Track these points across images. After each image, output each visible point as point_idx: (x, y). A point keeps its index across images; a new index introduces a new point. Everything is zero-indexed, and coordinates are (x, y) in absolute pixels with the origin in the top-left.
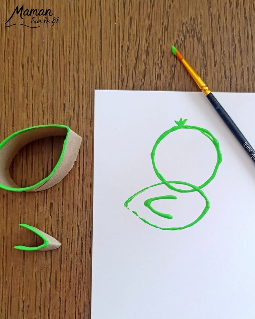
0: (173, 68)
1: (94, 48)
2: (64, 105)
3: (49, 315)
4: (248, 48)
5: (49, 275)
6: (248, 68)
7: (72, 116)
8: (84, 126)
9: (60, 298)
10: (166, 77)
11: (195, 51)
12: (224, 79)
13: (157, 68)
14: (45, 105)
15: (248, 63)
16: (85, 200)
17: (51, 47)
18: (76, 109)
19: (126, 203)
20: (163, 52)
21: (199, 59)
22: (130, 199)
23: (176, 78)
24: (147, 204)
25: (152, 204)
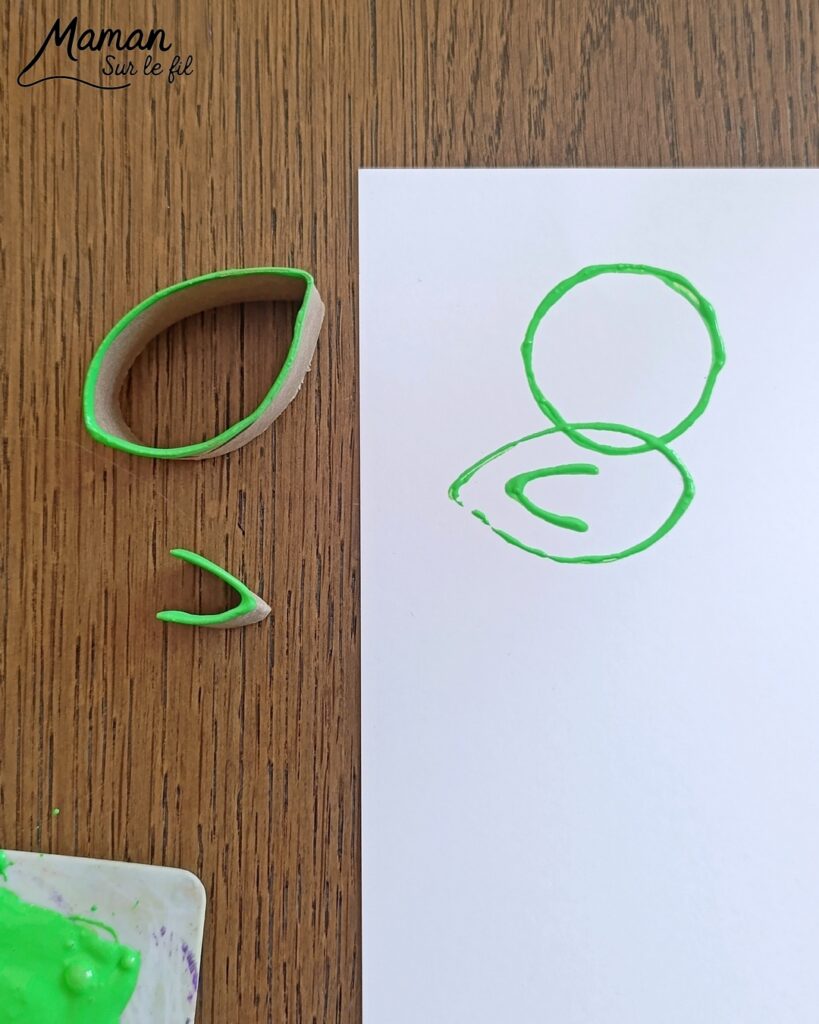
0: (579, 103)
1: (353, 50)
2: (274, 212)
3: (239, 815)
4: (788, 43)
5: (237, 698)
6: (790, 99)
7: (297, 243)
8: (331, 272)
9: (270, 764)
10: (559, 128)
11: (641, 56)
12: (723, 133)
13: (535, 103)
14: (219, 213)
15: (789, 85)
16: (336, 481)
17: (234, 50)
18: (306, 224)
19: (455, 487)
20: (549, 59)
21: (651, 78)
22: (466, 477)
23: (589, 132)
24: (514, 489)
25: (529, 491)
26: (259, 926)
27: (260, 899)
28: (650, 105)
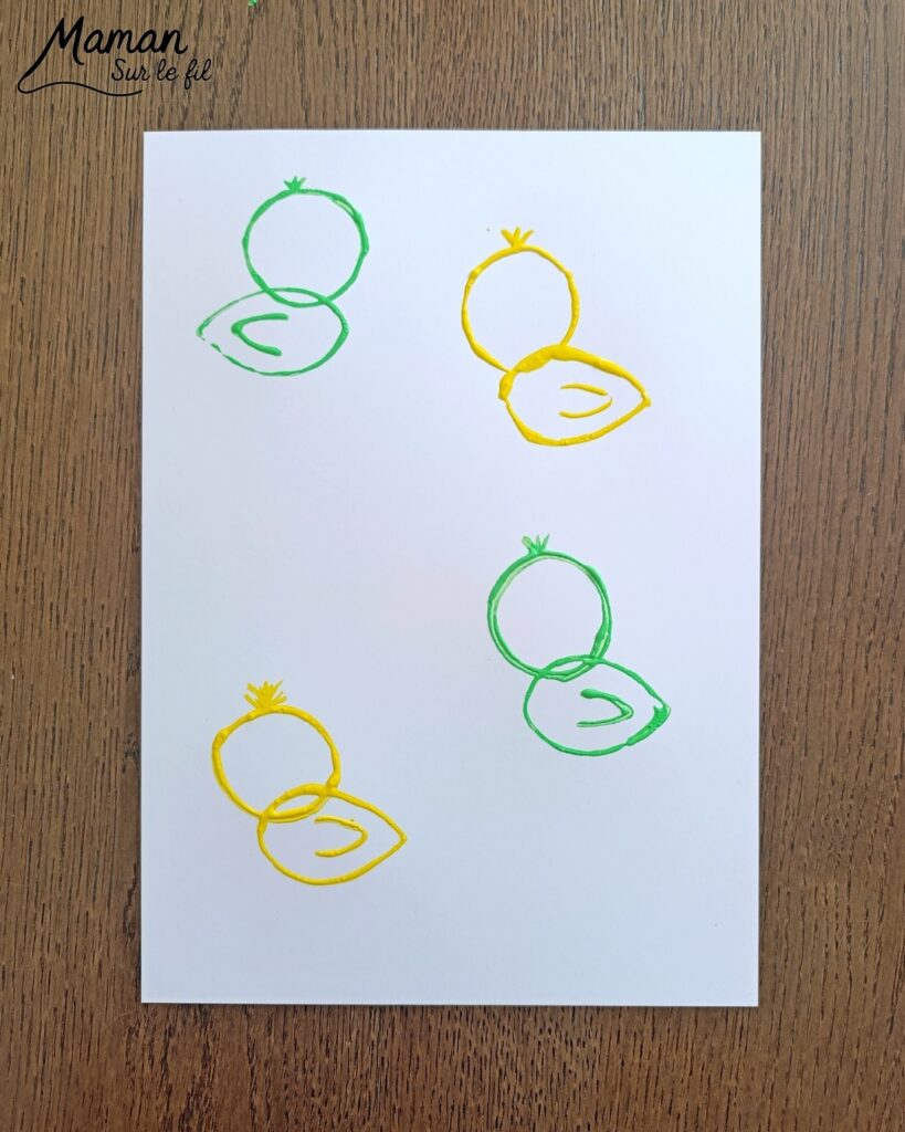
0: (245, 47)
1: (108, 9)
2: (52, 106)
3: (12, 476)
4: (378, 15)
5: (14, 406)
6: (377, 51)
7: (66, 126)
8: (85, 144)
9: (32, 446)
10: (232, 62)
11: (285, 18)
12: (334, 69)
13: (218, 46)
14: (19, 106)
15: (377, 41)
16: (81, 274)
17: (34, 6)
18: (72, 114)
19: (201, 329)
20: (228, 19)
21: (291, 33)
22: (207, 322)
23: (250, 65)
24: (236, 330)
25: (245, 330)
26: (20, 545)
27: (22, 529)
28: (289, 50)
